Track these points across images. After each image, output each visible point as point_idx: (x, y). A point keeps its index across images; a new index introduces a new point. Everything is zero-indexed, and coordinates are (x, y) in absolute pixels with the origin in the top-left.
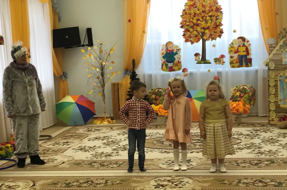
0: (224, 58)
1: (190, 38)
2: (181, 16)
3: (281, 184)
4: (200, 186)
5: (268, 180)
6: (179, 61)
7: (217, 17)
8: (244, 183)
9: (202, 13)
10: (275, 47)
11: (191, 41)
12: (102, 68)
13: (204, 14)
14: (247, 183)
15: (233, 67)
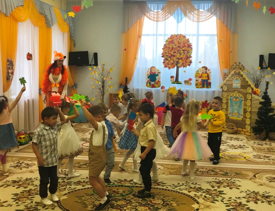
0: (191, 81)
1: (168, 65)
2: (163, 49)
3: (228, 173)
4: (169, 171)
5: (218, 170)
6: (159, 81)
7: (188, 51)
8: (200, 171)
9: (178, 48)
10: (228, 75)
11: (168, 67)
12: (103, 82)
13: (179, 48)
14: (203, 172)
15: (197, 87)
